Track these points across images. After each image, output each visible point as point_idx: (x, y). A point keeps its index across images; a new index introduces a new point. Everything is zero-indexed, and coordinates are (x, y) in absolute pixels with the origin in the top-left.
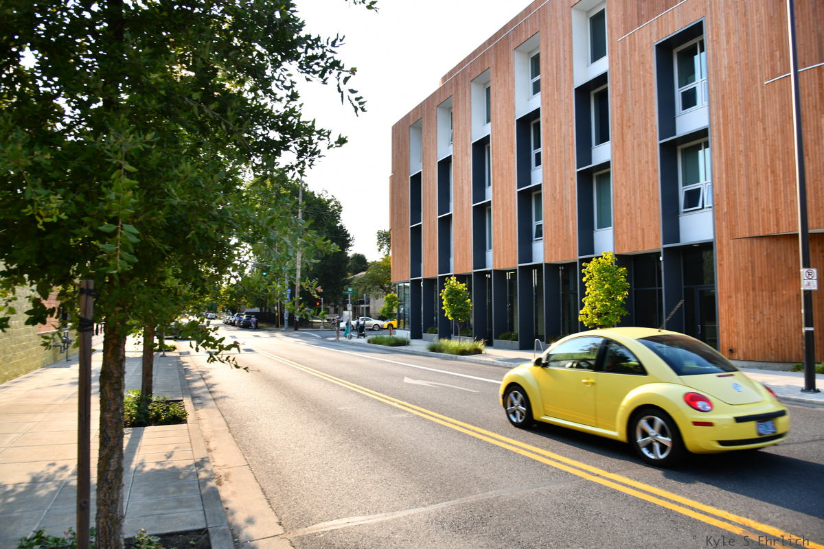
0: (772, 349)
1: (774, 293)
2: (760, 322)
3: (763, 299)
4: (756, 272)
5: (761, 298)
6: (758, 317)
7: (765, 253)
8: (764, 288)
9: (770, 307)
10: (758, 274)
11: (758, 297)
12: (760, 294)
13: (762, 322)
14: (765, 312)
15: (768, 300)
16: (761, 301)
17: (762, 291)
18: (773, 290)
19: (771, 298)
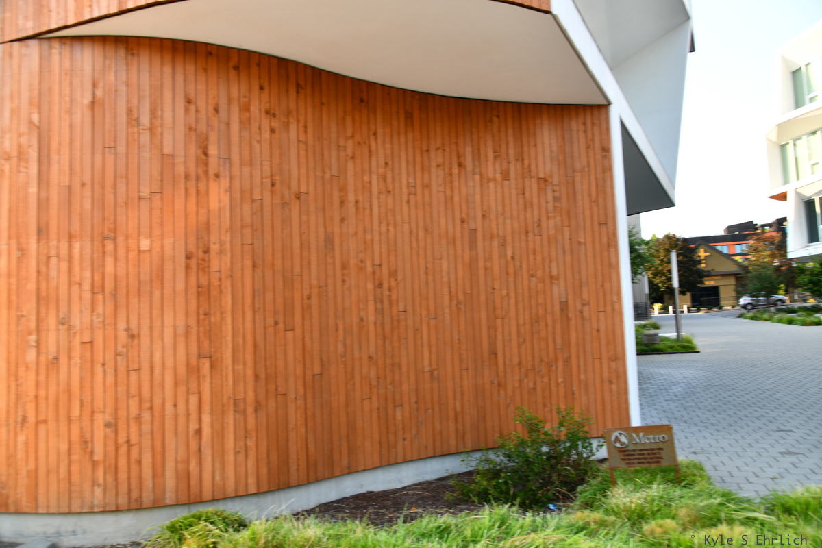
0: (95, 464)
1: (110, 246)
2: (56, 358)
3: (70, 271)
4: (55, 168)
5: (64, 266)
6: (52, 340)
7: (87, 100)
8: (76, 227)
9: (93, 302)
10: (58, 174)
11: (54, 261)
12: (64, 251)
13: (63, 360)
14: (76, 322)
15: (88, 274)
16: (64, 278)
17: (71, 237)
18: (108, 235)
19: (97, 266)
